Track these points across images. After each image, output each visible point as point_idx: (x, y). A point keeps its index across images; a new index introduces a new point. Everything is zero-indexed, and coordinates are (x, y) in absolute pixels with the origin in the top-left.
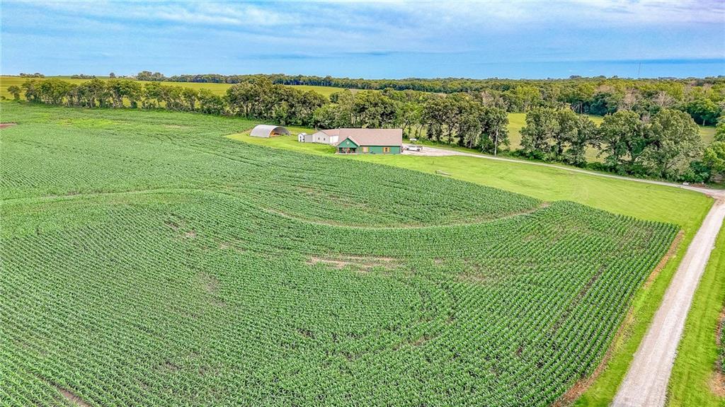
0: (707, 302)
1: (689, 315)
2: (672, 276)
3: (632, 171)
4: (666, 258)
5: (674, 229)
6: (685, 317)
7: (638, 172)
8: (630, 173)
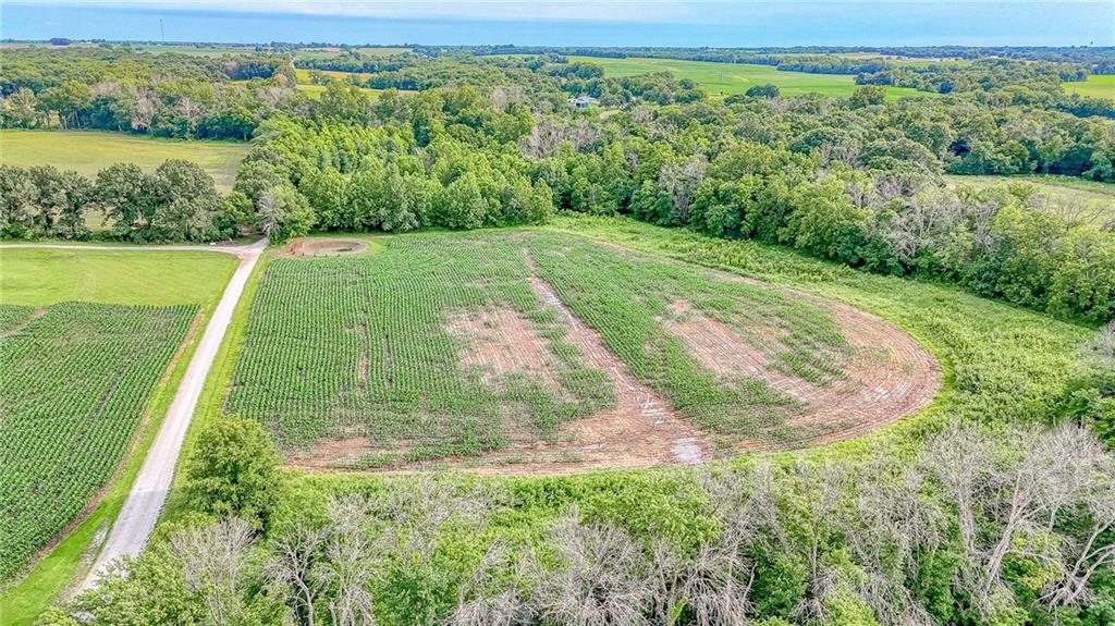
0: (217, 381)
1: (199, 399)
2: (187, 364)
3: (151, 236)
4: (184, 345)
5: (193, 310)
6: (196, 402)
7: (158, 238)
8: (149, 240)
